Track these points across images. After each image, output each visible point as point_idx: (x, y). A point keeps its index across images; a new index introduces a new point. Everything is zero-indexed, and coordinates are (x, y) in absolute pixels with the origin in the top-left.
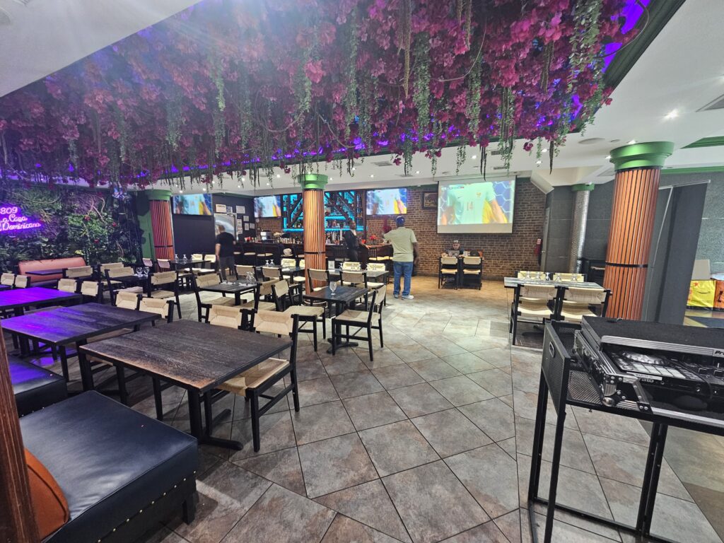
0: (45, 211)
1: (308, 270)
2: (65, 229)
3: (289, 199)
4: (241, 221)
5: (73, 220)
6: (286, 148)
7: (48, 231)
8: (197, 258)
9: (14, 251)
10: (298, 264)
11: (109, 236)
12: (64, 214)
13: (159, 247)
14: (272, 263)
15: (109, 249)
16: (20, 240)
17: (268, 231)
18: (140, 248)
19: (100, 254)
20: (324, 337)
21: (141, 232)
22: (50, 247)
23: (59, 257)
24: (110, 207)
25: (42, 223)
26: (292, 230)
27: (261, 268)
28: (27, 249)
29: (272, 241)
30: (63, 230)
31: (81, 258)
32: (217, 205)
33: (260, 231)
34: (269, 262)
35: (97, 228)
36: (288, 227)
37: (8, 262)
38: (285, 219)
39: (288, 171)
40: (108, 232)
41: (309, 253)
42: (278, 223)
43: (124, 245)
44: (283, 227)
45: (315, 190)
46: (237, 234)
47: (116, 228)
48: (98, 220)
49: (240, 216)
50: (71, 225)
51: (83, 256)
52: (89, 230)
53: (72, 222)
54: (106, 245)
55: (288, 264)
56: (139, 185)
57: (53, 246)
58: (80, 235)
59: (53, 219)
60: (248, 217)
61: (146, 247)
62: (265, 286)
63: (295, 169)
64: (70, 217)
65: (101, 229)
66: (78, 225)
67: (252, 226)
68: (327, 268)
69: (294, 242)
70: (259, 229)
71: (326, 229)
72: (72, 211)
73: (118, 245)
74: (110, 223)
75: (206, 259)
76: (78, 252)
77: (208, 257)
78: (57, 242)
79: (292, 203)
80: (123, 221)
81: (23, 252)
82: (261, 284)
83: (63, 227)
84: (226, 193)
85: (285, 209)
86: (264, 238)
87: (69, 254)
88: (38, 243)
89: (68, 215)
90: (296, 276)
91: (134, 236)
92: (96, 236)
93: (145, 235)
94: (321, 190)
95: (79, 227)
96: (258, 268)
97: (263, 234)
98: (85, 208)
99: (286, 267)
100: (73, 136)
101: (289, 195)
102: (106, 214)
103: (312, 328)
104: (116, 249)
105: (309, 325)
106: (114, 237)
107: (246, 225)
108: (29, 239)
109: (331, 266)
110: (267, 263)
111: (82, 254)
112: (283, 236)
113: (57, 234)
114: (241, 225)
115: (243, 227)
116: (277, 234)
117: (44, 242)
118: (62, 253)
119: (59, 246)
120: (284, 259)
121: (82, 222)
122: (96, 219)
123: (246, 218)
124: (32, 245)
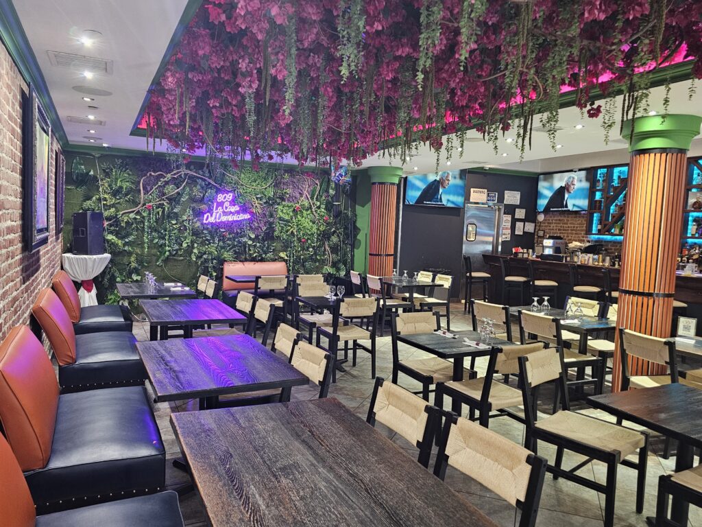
0: (257, 198)
1: (621, 331)
2: (273, 223)
3: (609, 177)
4: (509, 218)
5: (283, 211)
6: (576, 52)
7: (256, 225)
8: (424, 278)
9: (222, 248)
10: (603, 314)
11: (319, 235)
12: (275, 203)
13: (374, 255)
14: (546, 303)
15: (315, 254)
16: (229, 234)
17: (559, 238)
18: (353, 256)
19: (305, 260)
20: (639, 509)
21: (356, 230)
22: (255, 246)
23: (262, 260)
24: (325, 194)
25: (251, 213)
26: (608, 237)
27: (520, 312)
28: (234, 246)
29: (560, 259)
30: (271, 224)
31: (284, 263)
32: (472, 190)
33: (543, 237)
34: (540, 302)
35: (306, 223)
36: (600, 232)
37: (215, 261)
38: (596, 216)
39: (594, 113)
40: (318, 229)
41: (630, 293)
42: (580, 223)
43: (334, 249)
44: (589, 231)
45: (663, 150)
46: (500, 241)
47: (328, 224)
48: (309, 212)
49: (510, 210)
50: (280, 219)
51: (285, 261)
52: (297, 226)
53: (281, 214)
54: (313, 247)
55: (582, 310)
56: (355, 161)
57: (258, 245)
58: (287, 231)
59: (263, 209)
60: (523, 211)
61: (360, 255)
62: (508, 354)
63: (614, 107)
64: (280, 207)
65: (311, 224)
66: (287, 217)
67: (530, 227)
68: (674, 333)
69: (607, 264)
70: (541, 233)
71: (690, 241)
72: (283, 199)
73: (327, 248)
74: (322, 216)
75: (438, 282)
76: (282, 255)
77: (441, 279)
78: (264, 240)
79: (616, 183)
80: (338, 215)
81: (230, 249)
82: (501, 351)
83: (271, 220)
84: (490, 169)
85: (598, 196)
86: (548, 252)
87: (272, 256)
88: (245, 239)
89: (279, 204)
90: (597, 338)
91: (347, 236)
92: (304, 235)
93: (361, 237)
94: (682, 151)
95: (288, 221)
96: (513, 310)
97: (548, 243)
98: (298, 195)
99: (574, 317)
100: (250, 86)
101: (610, 168)
102: (318, 203)
103: (602, 479)
104: (324, 254)
105: (598, 471)
106: (325, 236)
107: (519, 225)
108: (237, 233)
109: (687, 328)
110: (535, 303)
111: (286, 258)
112: (587, 250)
113: (264, 228)
114: (509, 225)
115: (513, 228)
116: (575, 244)
117: (250, 239)
118: (266, 254)
119: (264, 246)
120: (574, 299)
121: (291, 214)
122: (307, 210)
123: (520, 214)
124: (239, 242)
